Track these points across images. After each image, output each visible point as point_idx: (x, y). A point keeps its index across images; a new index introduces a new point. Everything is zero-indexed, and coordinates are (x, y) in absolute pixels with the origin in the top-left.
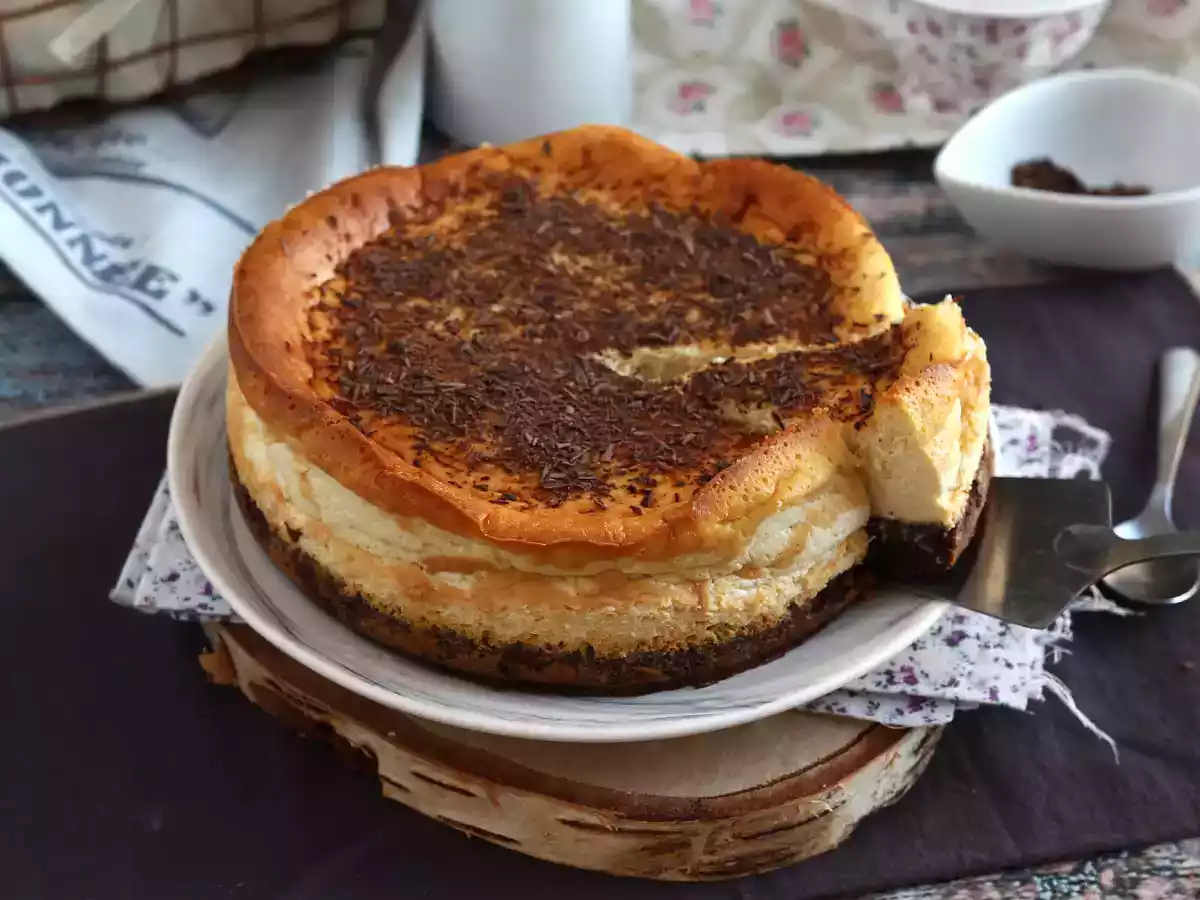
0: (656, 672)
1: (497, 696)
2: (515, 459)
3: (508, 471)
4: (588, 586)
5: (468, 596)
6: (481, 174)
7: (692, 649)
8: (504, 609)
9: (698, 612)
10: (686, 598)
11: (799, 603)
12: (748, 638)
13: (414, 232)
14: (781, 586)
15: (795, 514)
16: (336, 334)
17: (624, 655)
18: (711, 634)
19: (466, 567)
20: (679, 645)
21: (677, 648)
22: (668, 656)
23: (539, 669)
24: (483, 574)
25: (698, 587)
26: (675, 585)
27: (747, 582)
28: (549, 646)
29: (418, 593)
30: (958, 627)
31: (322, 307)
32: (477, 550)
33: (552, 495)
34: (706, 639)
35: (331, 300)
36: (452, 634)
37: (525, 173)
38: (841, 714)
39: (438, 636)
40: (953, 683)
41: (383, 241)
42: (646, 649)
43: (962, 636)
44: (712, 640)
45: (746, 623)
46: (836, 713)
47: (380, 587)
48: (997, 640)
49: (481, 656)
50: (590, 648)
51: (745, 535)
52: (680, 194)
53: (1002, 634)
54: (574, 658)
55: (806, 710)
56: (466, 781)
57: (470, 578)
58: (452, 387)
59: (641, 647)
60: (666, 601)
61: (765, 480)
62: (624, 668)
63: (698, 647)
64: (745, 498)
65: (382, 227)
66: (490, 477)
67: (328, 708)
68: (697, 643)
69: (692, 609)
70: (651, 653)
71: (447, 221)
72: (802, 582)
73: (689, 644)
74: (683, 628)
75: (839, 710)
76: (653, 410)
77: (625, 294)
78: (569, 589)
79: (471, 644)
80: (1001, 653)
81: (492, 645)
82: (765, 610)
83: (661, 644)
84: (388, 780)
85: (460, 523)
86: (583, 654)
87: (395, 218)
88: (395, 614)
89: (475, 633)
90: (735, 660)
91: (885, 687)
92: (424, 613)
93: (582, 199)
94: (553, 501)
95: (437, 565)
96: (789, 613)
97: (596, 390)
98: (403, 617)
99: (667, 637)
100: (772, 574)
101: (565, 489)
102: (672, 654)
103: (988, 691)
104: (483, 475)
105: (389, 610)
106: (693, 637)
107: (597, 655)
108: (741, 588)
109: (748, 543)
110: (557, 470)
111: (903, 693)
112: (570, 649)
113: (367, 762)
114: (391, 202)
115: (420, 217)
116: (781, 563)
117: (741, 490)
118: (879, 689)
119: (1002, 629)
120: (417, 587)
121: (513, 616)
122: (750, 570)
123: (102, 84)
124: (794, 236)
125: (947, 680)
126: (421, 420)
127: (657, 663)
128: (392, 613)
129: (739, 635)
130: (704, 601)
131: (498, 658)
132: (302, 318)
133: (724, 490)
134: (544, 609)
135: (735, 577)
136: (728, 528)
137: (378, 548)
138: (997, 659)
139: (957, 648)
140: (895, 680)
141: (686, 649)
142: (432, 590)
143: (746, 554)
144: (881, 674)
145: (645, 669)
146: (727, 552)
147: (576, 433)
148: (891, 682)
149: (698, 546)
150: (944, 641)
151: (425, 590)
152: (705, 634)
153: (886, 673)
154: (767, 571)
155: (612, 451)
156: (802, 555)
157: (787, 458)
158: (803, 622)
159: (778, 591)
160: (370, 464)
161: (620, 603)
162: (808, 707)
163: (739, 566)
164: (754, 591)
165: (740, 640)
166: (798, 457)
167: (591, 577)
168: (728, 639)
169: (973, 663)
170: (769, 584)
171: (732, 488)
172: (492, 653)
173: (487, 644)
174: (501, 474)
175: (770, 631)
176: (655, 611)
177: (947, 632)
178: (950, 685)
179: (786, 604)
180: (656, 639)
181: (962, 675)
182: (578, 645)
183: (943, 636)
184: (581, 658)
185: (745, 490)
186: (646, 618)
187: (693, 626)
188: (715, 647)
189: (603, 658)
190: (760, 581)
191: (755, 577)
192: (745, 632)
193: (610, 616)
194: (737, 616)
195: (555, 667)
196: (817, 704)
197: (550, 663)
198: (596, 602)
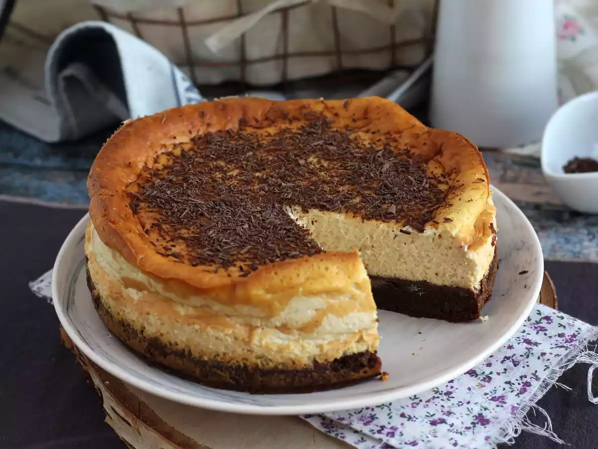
0: (226, 376)
2: (196, 242)
3: (188, 246)
4: (191, 311)
5: (135, 303)
6: (304, 111)
7: (246, 366)
8: (148, 313)
9: (248, 342)
10: (241, 331)
11: (320, 361)
12: (282, 372)
13: (247, 131)
14: (306, 345)
15: (319, 302)
16: (165, 167)
17: (206, 358)
18: (259, 362)
19: (139, 287)
20: (237, 362)
21: (237, 364)
22: (231, 367)
23: (165, 355)
24: (146, 292)
25: (252, 328)
26: (241, 325)
27: (282, 335)
28: (171, 344)
29: (115, 296)
30: (445, 417)
31: (169, 154)
33: (198, 261)
34: (254, 364)
35: (178, 152)
36: (129, 325)
37: (329, 116)
38: (341, 439)
39: (123, 325)
41: (229, 132)
42: (219, 359)
43: (443, 421)
44: (257, 366)
45: (280, 360)
46: (339, 438)
47: (103, 290)
48: (462, 430)
49: (140, 341)
50: (190, 352)
51: (281, 303)
52: (405, 142)
53: (469, 428)
54: (182, 354)
55: (325, 433)
56: (127, 415)
57: (140, 294)
58: (195, 202)
59: (217, 357)
60: (229, 331)
61: (298, 275)
62: (207, 368)
63: (249, 366)
64: (281, 281)
66: (177, 246)
68: (248, 363)
69: (243, 340)
70: (223, 362)
71: (272, 130)
72: (321, 347)
73: (244, 363)
74: (239, 351)
76: (289, 237)
77: (330, 182)
78: (182, 311)
79: (135, 332)
80: (457, 437)
81: (144, 335)
82: (293, 356)
83: (228, 358)
84: (106, 412)
86: (186, 353)
87: (243, 123)
88: (109, 309)
89: (137, 327)
90: (274, 383)
91: (374, 433)
92: (119, 311)
93: (351, 135)
94: (194, 263)
95: (129, 283)
96: (311, 364)
98: (111, 312)
99: (230, 355)
100: (299, 335)
101: (206, 259)
102: (234, 366)
104: (174, 244)
105: (107, 307)
106: (246, 359)
107: (193, 355)
108: (279, 338)
109: (283, 310)
110: (211, 250)
111: (381, 439)
112: (181, 346)
113: (100, 399)
114: (245, 113)
115: (258, 125)
116: (305, 329)
117: (280, 276)
118: (370, 434)
119: (469, 425)
120: (116, 293)
121: (152, 320)
122: (284, 328)
125: (412, 440)
126: (167, 213)
127: (226, 370)
129: (276, 367)
130: (252, 337)
131: (147, 344)
132: (152, 155)
133: (270, 273)
134: (165, 318)
135: (276, 331)
136: (269, 296)
137: (108, 269)
138: (452, 439)
139: (434, 427)
140: (383, 432)
141: (242, 365)
142: (122, 296)
143: (283, 316)
144: (377, 426)
145: (219, 372)
146: (268, 311)
147: (238, 237)
148: (379, 432)
149: (248, 301)
150: (430, 421)
151: (119, 295)
152: (253, 359)
153: (381, 427)
154: (295, 332)
155: (248, 249)
156: (320, 328)
157: (319, 268)
158: (325, 375)
159: (303, 347)
160: (106, 218)
161: (204, 325)
162: (327, 432)
163: (278, 324)
164: (287, 342)
165: (275, 371)
166: (327, 269)
167: (195, 307)
168: (267, 367)
169: (436, 437)
170: (297, 341)
171: (276, 273)
172: (144, 341)
173: (142, 335)
174: (183, 246)
175: (297, 371)
176: (222, 335)
177: (436, 418)
178: (410, 444)
179: (309, 358)
180: (225, 354)
181: (423, 441)
182: (183, 346)
183: (431, 419)
184: (184, 354)
185: (284, 277)
186: (217, 338)
187: (245, 351)
188: (260, 370)
189: (196, 358)
190: (291, 337)
191: (288, 334)
192: (280, 367)
193: (197, 331)
194: (273, 353)
195: (172, 357)
196: (333, 431)
197: (170, 354)
198: (191, 321)
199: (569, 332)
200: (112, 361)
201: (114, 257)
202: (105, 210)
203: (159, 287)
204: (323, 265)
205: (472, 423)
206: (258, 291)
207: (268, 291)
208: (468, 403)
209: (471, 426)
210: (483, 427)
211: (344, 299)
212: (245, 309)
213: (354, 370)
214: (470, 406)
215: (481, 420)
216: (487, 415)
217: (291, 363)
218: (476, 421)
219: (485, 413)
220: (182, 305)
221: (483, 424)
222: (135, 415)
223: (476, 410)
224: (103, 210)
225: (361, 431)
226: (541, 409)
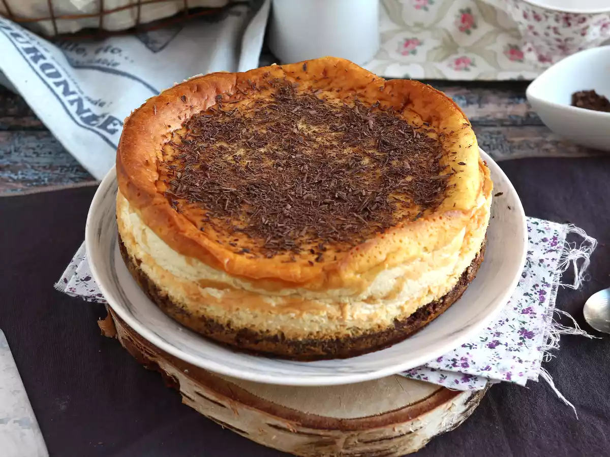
0: (318, 350)
1: (234, 355)
2: (254, 230)
3: (249, 237)
4: (281, 301)
5: (219, 301)
6: (268, 79)
7: (338, 339)
8: (238, 309)
9: (342, 319)
10: (334, 311)
11: (400, 320)
12: (370, 336)
13: (228, 107)
14: (389, 309)
15: (398, 271)
16: (175, 158)
17: (300, 339)
18: (349, 332)
19: (220, 286)
20: (331, 336)
21: (330, 338)
22: (325, 342)
23: (257, 342)
24: (228, 290)
25: (341, 307)
26: (330, 304)
27: (369, 306)
28: (261, 332)
29: (195, 297)
30: (496, 338)
31: (171, 144)
32: (224, 278)
33: (268, 250)
34: (346, 335)
35: (176, 140)
36: (212, 321)
38: (425, 380)
39: (205, 321)
40: (488, 368)
41: (210, 111)
42: (312, 337)
43: (498, 343)
44: (348, 336)
45: (368, 328)
46: (423, 380)
47: (176, 293)
48: (517, 347)
49: (226, 333)
50: (283, 334)
51: (368, 281)
52: (372, 96)
53: (520, 344)
54: (275, 339)
55: (404, 375)
57: (222, 292)
58: (229, 190)
59: (310, 336)
60: (324, 313)
61: (380, 253)
62: (301, 346)
63: (341, 338)
64: (368, 261)
65: (211, 104)
66: (239, 239)
67: (155, 354)
68: (340, 336)
69: (337, 318)
70: (316, 339)
71: (247, 102)
72: (401, 308)
73: (336, 337)
74: (333, 328)
75: (424, 378)
77: (332, 147)
78: (273, 303)
79: (221, 327)
80: (516, 354)
81: (232, 328)
82: (379, 322)
83: (321, 335)
84: (185, 395)
85: (214, 262)
86: (279, 337)
87: (219, 99)
88: (184, 308)
89: (223, 321)
90: (363, 347)
91: (451, 367)
92: (198, 309)
93: (319, 96)
94: (269, 255)
95: (205, 284)
96: (393, 324)
97: (305, 197)
98: (188, 310)
99: (324, 332)
100: (383, 302)
101: (277, 249)
102: (327, 341)
103: (506, 375)
104: (236, 238)
105: (181, 305)
106: (339, 333)
107: (286, 339)
108: (366, 308)
109: (370, 285)
110: (274, 238)
111: (460, 372)
112: (273, 333)
113: (174, 384)
115: (233, 100)
116: (389, 297)
117: (366, 257)
118: (447, 369)
120: (195, 294)
121: (242, 314)
122: (371, 300)
123: (101, 21)
124: (429, 122)
125: (485, 367)
126: (209, 207)
127: (319, 345)
128: (183, 307)
129: (364, 334)
130: (344, 314)
131: (235, 335)
132: (159, 148)
133: (356, 256)
134: (257, 312)
135: (363, 303)
136: (358, 276)
137: (176, 272)
138: (514, 357)
139: (493, 350)
140: (457, 364)
141: (334, 338)
142: (202, 297)
143: (368, 291)
144: (449, 360)
145: (312, 348)
146: (357, 288)
147: (289, 219)
148: (454, 365)
149: (341, 285)
150: (487, 345)
151: (198, 296)
152: (345, 332)
153: (452, 360)
154: (381, 301)
155: (306, 230)
156: (402, 293)
157: (394, 241)
158: (402, 329)
159: (387, 312)
160: (173, 228)
161: (298, 312)
162: (408, 375)
163: (365, 297)
164: (373, 311)
165: (365, 336)
166: (401, 241)
167: (284, 297)
168: (358, 335)
169: (501, 358)
170: (382, 308)
171: (361, 255)
172: (232, 333)
173: (229, 327)
174: (245, 239)
175: (383, 333)
176: (317, 318)
177: (490, 340)
178: (486, 369)
179: (391, 319)
180: (318, 332)
181: (493, 364)
182: (276, 332)
183: (487, 342)
184: (277, 339)
185: (369, 257)
186: (312, 321)
187: (339, 327)
188: (351, 339)
189: (290, 340)
190: (377, 306)
191: (374, 304)
192: (368, 333)
193: (292, 318)
194: (363, 323)
195: (264, 343)
196: (413, 374)
197: (262, 340)
198: (286, 310)
199: (549, 236)
200: (204, 357)
201: (190, 263)
202: (169, 221)
203: (247, 286)
204: (397, 238)
205: (521, 338)
206: (348, 275)
207: (357, 272)
208: (507, 320)
209: (521, 341)
210: (531, 340)
211: (417, 263)
212: (337, 292)
213: (423, 319)
214: (511, 322)
215: (526, 334)
216: (529, 328)
217: (377, 327)
218: (522, 336)
219: (526, 327)
220: (270, 297)
221: (530, 338)
222: (231, 398)
223: (518, 327)
225: (439, 368)
226: (564, 312)
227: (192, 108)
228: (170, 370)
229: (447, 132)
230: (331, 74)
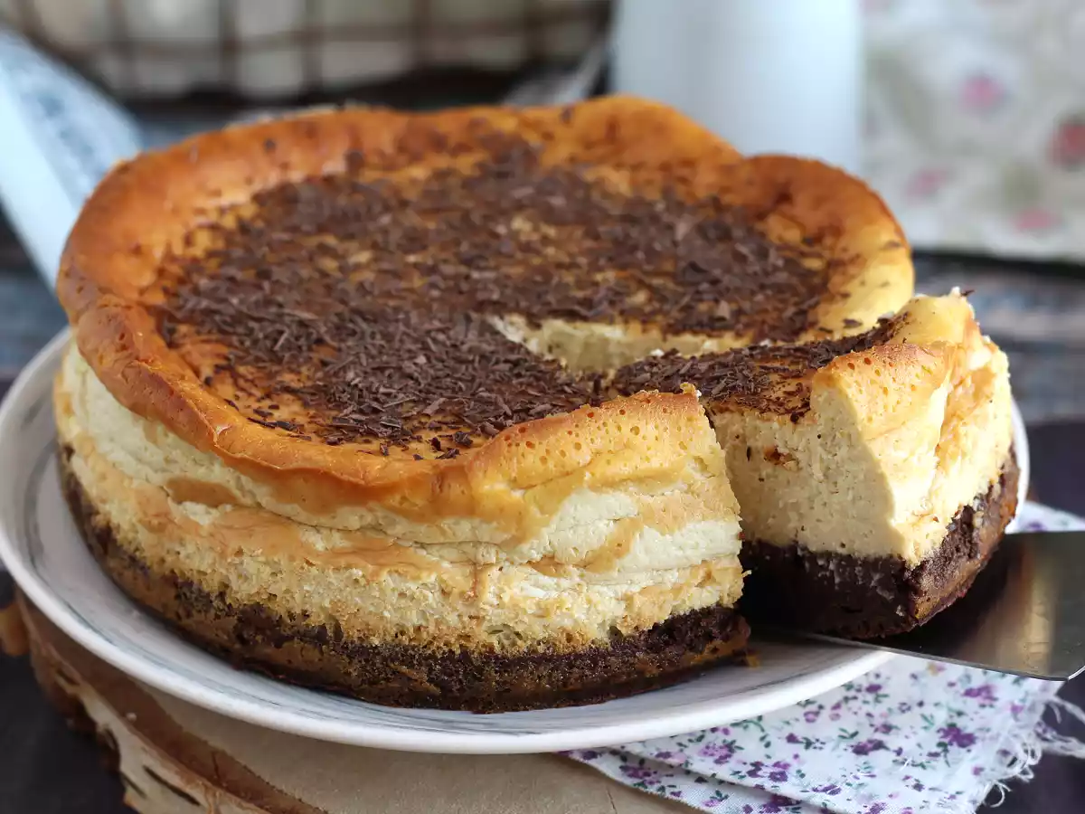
0: (419, 677)
2: (322, 396)
3: (305, 405)
4: (339, 541)
5: (204, 533)
6: (480, 132)
7: (465, 653)
8: (240, 553)
9: (472, 599)
10: (458, 578)
11: (624, 631)
12: (544, 659)
13: (368, 176)
14: (595, 598)
15: (622, 503)
16: (211, 254)
17: (376, 641)
18: (494, 640)
19: (212, 496)
20: (447, 644)
21: (446, 649)
22: (433, 656)
23: (279, 641)
24: (228, 508)
25: (477, 569)
27: (545, 579)
28: (291, 616)
29: (155, 522)
30: (879, 736)
31: (214, 228)
32: (218, 474)
33: (338, 433)
34: (484, 646)
35: (229, 223)
36: (189, 584)
37: (533, 139)
38: (675, 798)
39: (176, 585)
40: (833, 790)
41: (329, 180)
42: (405, 640)
43: (879, 745)
44: (491, 649)
45: (541, 636)
46: (668, 796)
47: (120, 513)
48: (924, 759)
49: (217, 617)
50: (338, 631)
51: (542, 511)
52: (705, 181)
53: (935, 755)
54: (319, 637)
55: (634, 787)
56: (189, 782)
57: (215, 512)
58: (298, 316)
59: (399, 636)
60: (429, 576)
61: (578, 446)
62: (378, 660)
63: (473, 652)
64: (544, 460)
65: (334, 166)
66: (281, 407)
67: (77, 676)
68: (472, 646)
69: (462, 594)
70: (412, 647)
71: (419, 172)
72: (628, 600)
73: (461, 646)
74: (453, 620)
75: (673, 793)
76: (519, 375)
77: (572, 266)
78: (319, 543)
79: (207, 600)
80: (917, 773)
81: (228, 601)
82: (568, 624)
83: (425, 637)
86: (330, 633)
87: (355, 161)
88: (138, 554)
89: (211, 585)
90: (528, 687)
91: (743, 777)
92: (164, 554)
93: (589, 175)
94: (332, 438)
95: (186, 491)
96: (606, 640)
97: (465, 348)
98: (144, 558)
99: (432, 629)
100: (582, 577)
101: (355, 430)
102: (439, 655)
103: (870, 807)
104: (274, 403)
105: (132, 548)
106: (467, 637)
107: (345, 637)
108: (537, 585)
109: (547, 523)
110: (361, 412)
111: (760, 788)
112: (316, 620)
113: (108, 751)
114: (356, 142)
116: (593, 564)
117: (540, 450)
118: (734, 779)
119: (936, 749)
120: (157, 515)
121: (249, 565)
122: (550, 563)
124: (814, 240)
125: (827, 784)
126: (242, 343)
127: (420, 664)
128: (137, 549)
129: (532, 651)
130: (479, 587)
131: (234, 620)
132: (178, 231)
133: (518, 445)
134: (281, 558)
135: (529, 569)
136: (517, 495)
137: (130, 465)
138: (907, 778)
139: (863, 758)
140: (760, 773)
141: (458, 652)
142: (171, 521)
143: (544, 539)
144: (745, 764)
145: (404, 669)
146: (516, 529)
147: (411, 383)
148: (752, 774)
149: (471, 509)
150: (852, 746)
151: (163, 520)
152: (482, 636)
153: (752, 764)
154: (575, 571)
155: (440, 405)
156: (626, 561)
157: (619, 428)
158: (631, 660)
159: (589, 602)
160: (125, 353)
161: (370, 567)
162: (639, 784)
163: (536, 556)
164: (554, 594)
165: (533, 659)
166: (636, 430)
167: (346, 531)
168: (514, 651)
169: (873, 776)
170: (576, 590)
171: (529, 445)
172: (228, 615)
173: (223, 600)
174: (296, 407)
175: (578, 656)
176: (413, 586)
177: (862, 738)
178: (825, 790)
179: (602, 625)
180: (418, 629)
181: (849, 784)
182: (322, 619)
183: (854, 742)
184: (325, 637)
185: (547, 451)
186: (402, 595)
187: (466, 619)
188: (497, 658)
189: (352, 642)
190: (565, 583)
191: (558, 575)
192: (541, 649)
193: (356, 581)
194: (526, 619)
195: (296, 644)
196: (651, 783)
197: (290, 638)
198: (343, 562)
201: (151, 436)
202: (122, 337)
203: (264, 494)
204: (627, 423)
205: (940, 745)
206: (492, 485)
207: (514, 483)
208: (921, 704)
209: (939, 750)
210: (963, 750)
211: (674, 493)
212: (464, 528)
213: (692, 648)
214: (927, 710)
215: (957, 737)
216: (967, 725)
217: (564, 640)
218: (946, 741)
219: (961, 723)
220: (316, 528)
221: (962, 745)
222: (210, 779)
223: (941, 718)
224: (117, 337)
225: (714, 775)
226: (1070, 707)
227: (285, 166)
228: (102, 715)
229: (846, 257)
230: (626, 132)
